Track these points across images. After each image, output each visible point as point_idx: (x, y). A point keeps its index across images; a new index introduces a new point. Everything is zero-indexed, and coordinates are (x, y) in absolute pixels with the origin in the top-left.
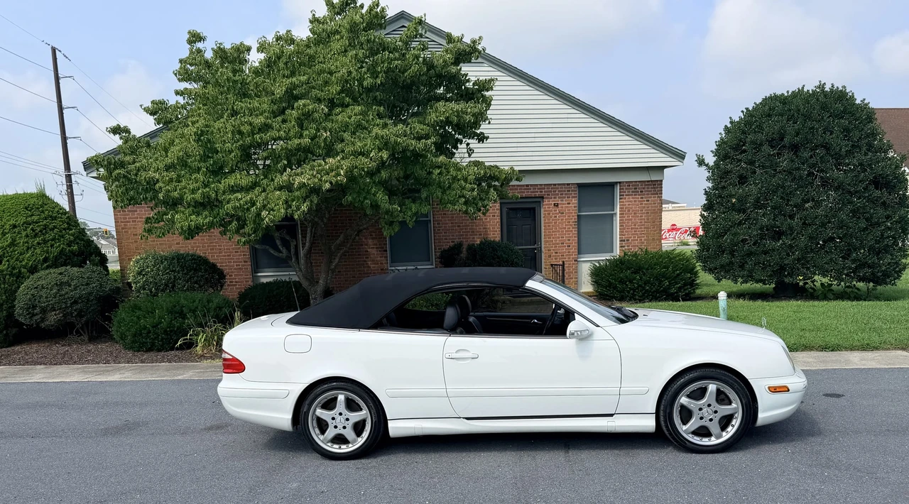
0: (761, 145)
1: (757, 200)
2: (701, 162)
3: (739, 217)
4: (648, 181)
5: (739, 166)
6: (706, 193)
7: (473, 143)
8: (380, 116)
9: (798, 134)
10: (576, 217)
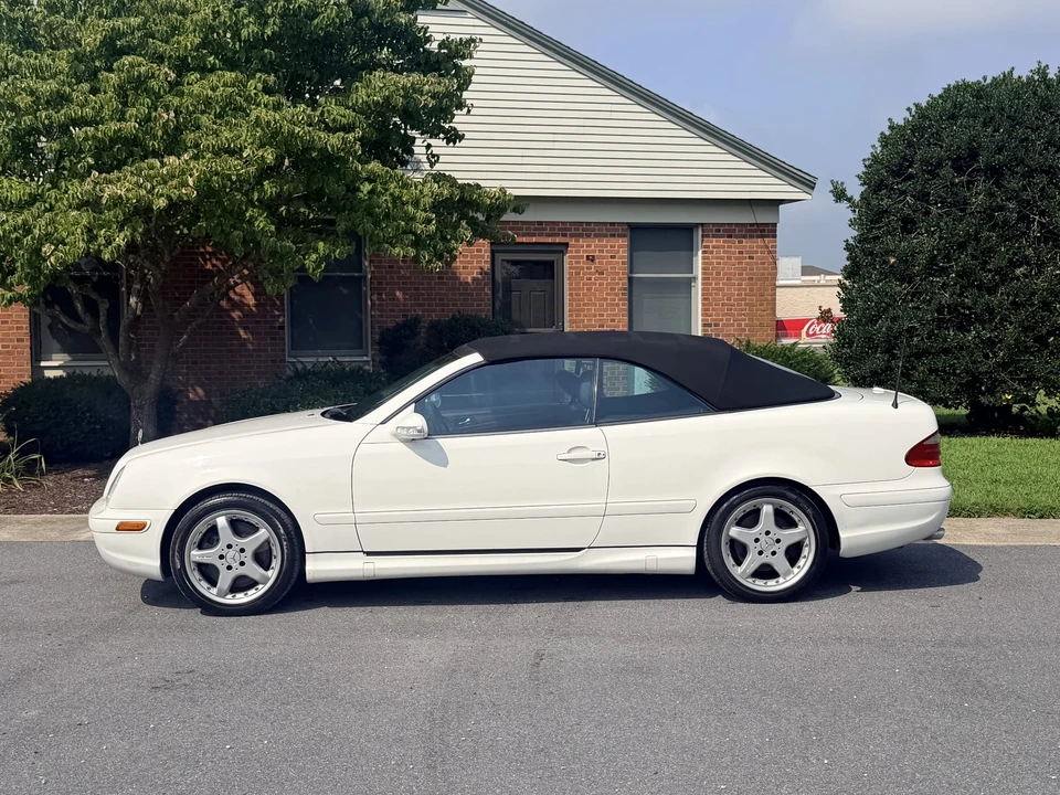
0: (939, 165)
1: (932, 260)
2: (840, 195)
3: (901, 289)
4: (751, 225)
5: (900, 202)
6: (848, 247)
7: (438, 144)
8: (267, 90)
9: (1000, 150)
10: (626, 281)
